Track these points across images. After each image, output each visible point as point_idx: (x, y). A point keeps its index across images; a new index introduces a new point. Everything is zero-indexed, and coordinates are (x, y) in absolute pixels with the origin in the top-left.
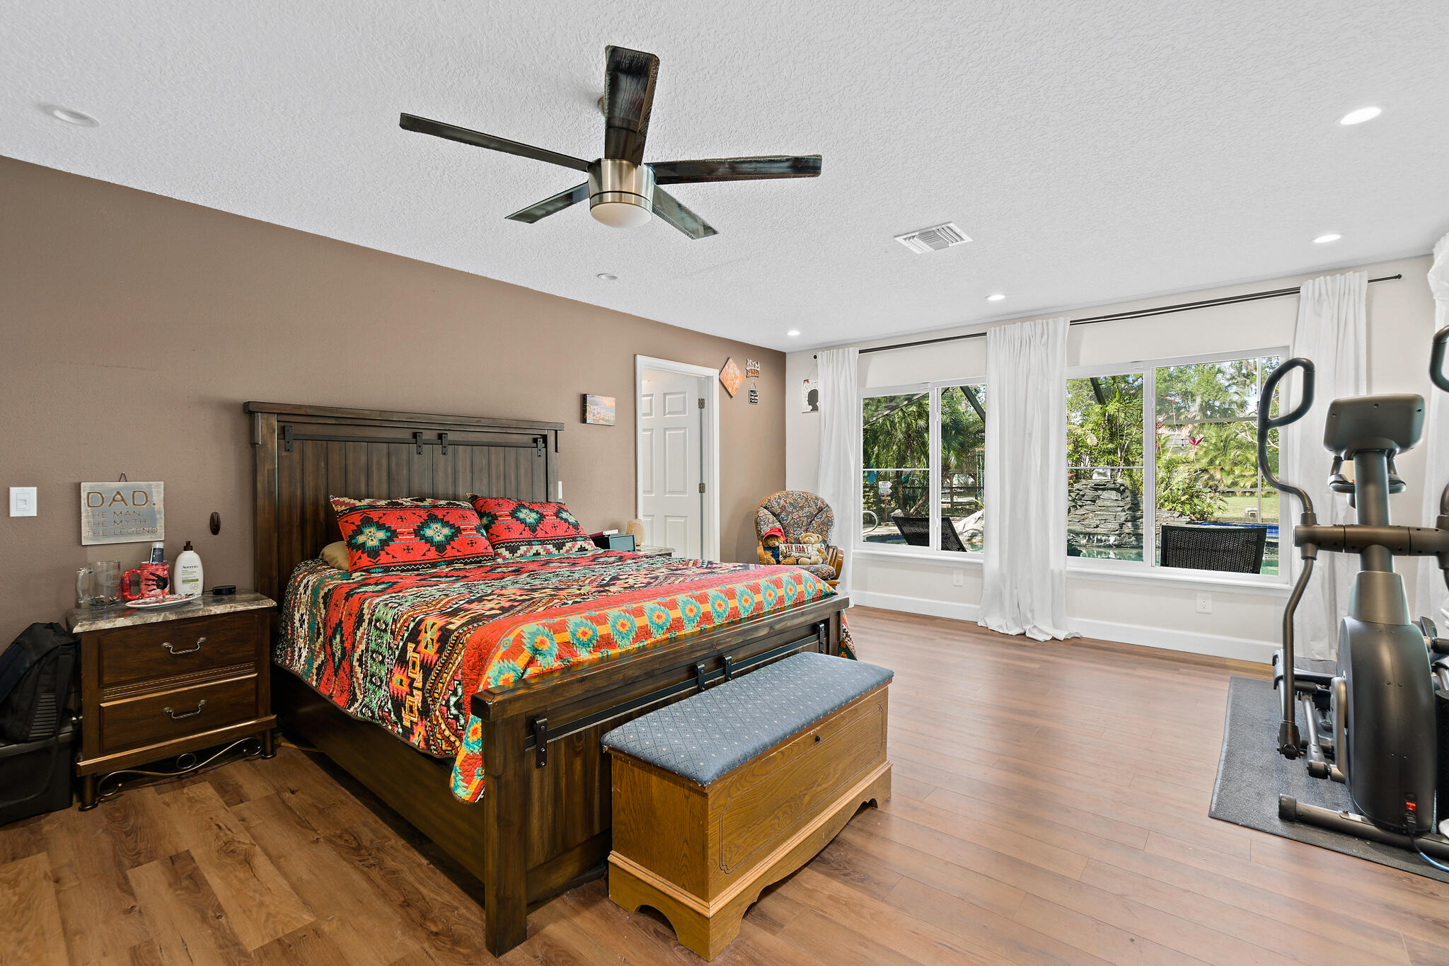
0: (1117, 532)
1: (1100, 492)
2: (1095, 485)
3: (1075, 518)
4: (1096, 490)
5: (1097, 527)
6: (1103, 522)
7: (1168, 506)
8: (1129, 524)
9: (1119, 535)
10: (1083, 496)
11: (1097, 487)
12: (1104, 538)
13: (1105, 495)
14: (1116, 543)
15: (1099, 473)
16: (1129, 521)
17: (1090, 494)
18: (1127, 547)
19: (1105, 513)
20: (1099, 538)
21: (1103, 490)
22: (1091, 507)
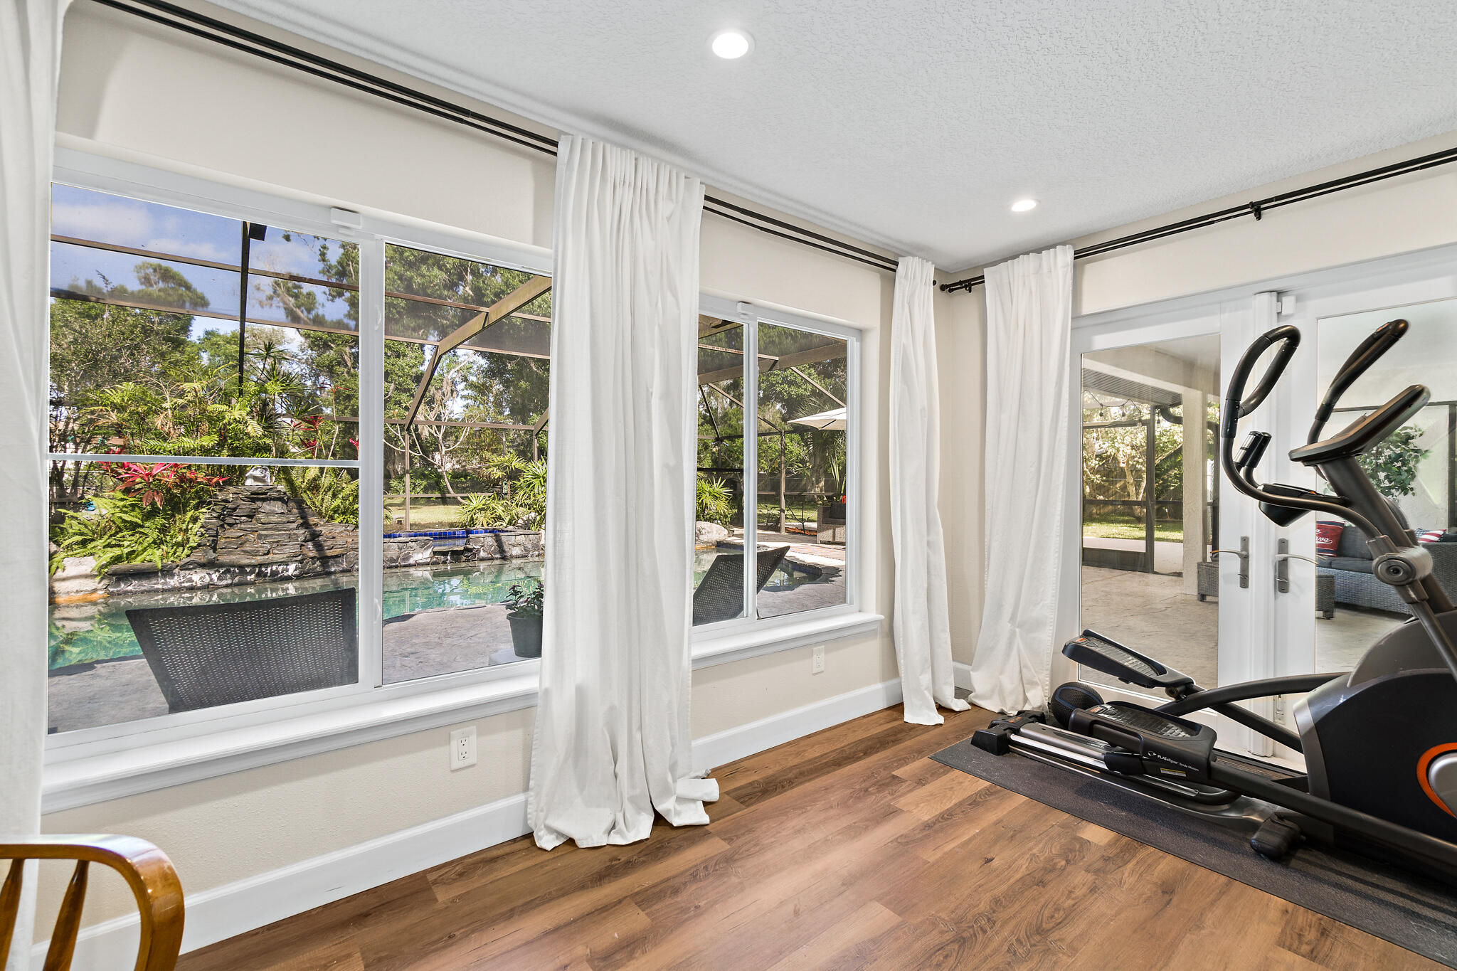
0: (299, 558)
1: (259, 503)
2: (252, 494)
3: (230, 543)
4: (253, 500)
5: (268, 553)
6: (275, 545)
7: (338, 519)
8: (310, 545)
9: (301, 562)
10: (234, 509)
11: (256, 497)
12: (280, 568)
13: (267, 507)
14: (297, 572)
15: (256, 478)
16: (308, 541)
17: (246, 507)
18: (310, 576)
19: (273, 532)
20: (274, 568)
21: (264, 500)
22: (248, 526)
